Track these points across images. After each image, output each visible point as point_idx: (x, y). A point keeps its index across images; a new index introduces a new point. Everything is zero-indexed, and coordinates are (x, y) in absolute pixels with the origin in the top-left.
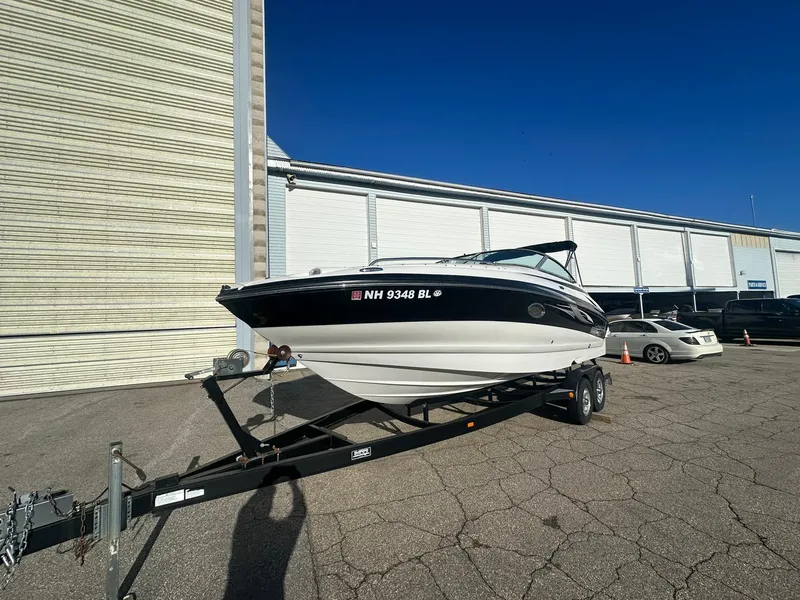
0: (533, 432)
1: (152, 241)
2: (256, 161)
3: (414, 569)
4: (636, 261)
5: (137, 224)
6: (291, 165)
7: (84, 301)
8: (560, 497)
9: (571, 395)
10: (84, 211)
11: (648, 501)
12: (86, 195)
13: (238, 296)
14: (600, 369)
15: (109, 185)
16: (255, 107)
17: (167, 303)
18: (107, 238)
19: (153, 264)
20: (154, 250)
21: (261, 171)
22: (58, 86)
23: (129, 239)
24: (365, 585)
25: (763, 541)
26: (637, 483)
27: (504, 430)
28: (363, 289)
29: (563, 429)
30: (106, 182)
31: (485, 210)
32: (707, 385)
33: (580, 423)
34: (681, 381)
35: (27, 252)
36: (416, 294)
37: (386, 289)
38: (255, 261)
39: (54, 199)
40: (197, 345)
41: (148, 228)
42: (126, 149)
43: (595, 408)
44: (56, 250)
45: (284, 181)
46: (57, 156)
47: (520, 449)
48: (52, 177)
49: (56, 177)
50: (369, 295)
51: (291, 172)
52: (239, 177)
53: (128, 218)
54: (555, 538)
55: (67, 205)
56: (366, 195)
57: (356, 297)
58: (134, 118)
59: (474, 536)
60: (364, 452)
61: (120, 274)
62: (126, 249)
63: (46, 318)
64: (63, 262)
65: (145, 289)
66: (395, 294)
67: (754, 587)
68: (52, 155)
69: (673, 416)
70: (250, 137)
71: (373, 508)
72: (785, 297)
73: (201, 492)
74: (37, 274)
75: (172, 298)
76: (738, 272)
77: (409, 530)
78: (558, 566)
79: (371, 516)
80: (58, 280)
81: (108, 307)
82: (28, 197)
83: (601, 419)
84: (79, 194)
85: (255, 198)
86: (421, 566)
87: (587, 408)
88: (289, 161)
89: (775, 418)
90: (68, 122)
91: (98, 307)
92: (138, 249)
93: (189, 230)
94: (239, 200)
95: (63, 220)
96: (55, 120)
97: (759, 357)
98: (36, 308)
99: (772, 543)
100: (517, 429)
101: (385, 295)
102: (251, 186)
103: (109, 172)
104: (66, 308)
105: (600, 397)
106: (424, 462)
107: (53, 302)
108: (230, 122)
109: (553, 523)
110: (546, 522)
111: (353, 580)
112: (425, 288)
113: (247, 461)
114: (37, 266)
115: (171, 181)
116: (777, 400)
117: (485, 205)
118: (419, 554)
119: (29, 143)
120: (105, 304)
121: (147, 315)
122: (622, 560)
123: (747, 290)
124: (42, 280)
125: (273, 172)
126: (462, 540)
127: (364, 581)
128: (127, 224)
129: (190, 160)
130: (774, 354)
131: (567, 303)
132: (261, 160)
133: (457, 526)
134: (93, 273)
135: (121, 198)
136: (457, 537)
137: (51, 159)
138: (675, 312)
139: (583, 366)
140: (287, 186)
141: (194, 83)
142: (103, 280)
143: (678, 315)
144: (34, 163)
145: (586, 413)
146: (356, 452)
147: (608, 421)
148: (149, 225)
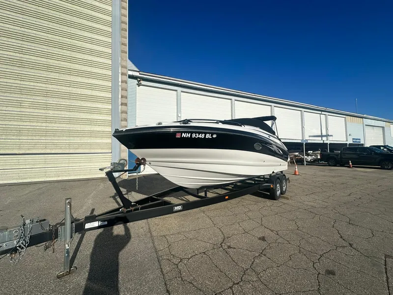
0: (254, 203)
1: (69, 109)
2: (123, 71)
3: (202, 257)
4: (303, 127)
5: (61, 100)
6: (140, 74)
7: (34, 138)
8: (266, 229)
9: (272, 186)
10: (35, 92)
11: (304, 230)
12: (35, 84)
13: (123, 134)
14: (284, 175)
15: (47, 80)
16: (123, 44)
17: (77, 140)
18: (46, 107)
19: (70, 121)
20: (70, 113)
21: (125, 76)
22: (21, 27)
23: (58, 108)
24: (181, 263)
25: (351, 245)
26: (299, 224)
27: (241, 202)
28: (182, 132)
29: (268, 202)
30: (46, 78)
31: (233, 100)
32: (332, 184)
33: (275, 200)
34: (320, 182)
35: (5, 112)
36: (205, 136)
37: (192, 133)
38: (122, 121)
39: (18, 85)
40: (92, 161)
41: (68, 102)
42: (56, 62)
43: (282, 193)
44: (20, 112)
45: (136, 82)
46: (21, 63)
47: (248, 210)
48: (18, 74)
49: (20, 75)
50: (184, 135)
51: (140, 78)
52: (114, 79)
53: (57, 97)
54: (264, 244)
55: (26, 89)
56: (176, 91)
57: (178, 136)
58: (61, 46)
59: (228, 244)
60: (179, 208)
61: (53, 125)
62: (56, 112)
63: (15, 146)
64: (23, 118)
65: (66, 133)
66: (196, 136)
67: (346, 261)
68: (18, 63)
69: (316, 197)
70: (120, 59)
71: (182, 233)
72: (368, 146)
73: (106, 223)
74: (10, 123)
75: (80, 138)
76: (348, 135)
77: (199, 242)
78: (265, 255)
79: (181, 237)
80: (21, 127)
81: (47, 141)
82: (5, 84)
83: (284, 198)
84: (32, 84)
85: (122, 90)
86: (205, 256)
87: (278, 193)
88: (139, 72)
89: (360, 198)
90: (26, 47)
91: (42, 141)
92: (63, 113)
93: (89, 104)
94: (114, 90)
95: (23, 96)
96: (19, 45)
97: (355, 173)
98: (9, 141)
99: (354, 246)
100: (247, 202)
101: (191, 136)
102: (120, 84)
103: (48, 73)
104: (25, 141)
105: (284, 188)
106: (204, 215)
107: (18, 138)
108: (110, 51)
109: (263, 239)
110: (260, 239)
111: (176, 261)
112: (209, 133)
113: (126, 210)
114: (10, 120)
115: (79, 79)
116: (362, 191)
117: (233, 98)
118: (204, 251)
119: (6, 56)
120: (45, 140)
121: (67, 146)
122: (292, 253)
123: (352, 143)
124: (12, 126)
125: (131, 77)
126: (224, 245)
127: (180, 261)
128: (57, 100)
129: (89, 69)
130: (362, 172)
131: (271, 144)
132: (125, 71)
133: (221, 240)
134: (39, 124)
135: (53, 86)
136: (221, 244)
137: (17, 65)
138: (319, 152)
139: (277, 174)
140: (137, 85)
141: (91, 30)
142: (44, 128)
143: (321, 154)
144: (8, 67)
145: (278, 195)
146: (175, 208)
147: (288, 199)
148: (67, 101)
